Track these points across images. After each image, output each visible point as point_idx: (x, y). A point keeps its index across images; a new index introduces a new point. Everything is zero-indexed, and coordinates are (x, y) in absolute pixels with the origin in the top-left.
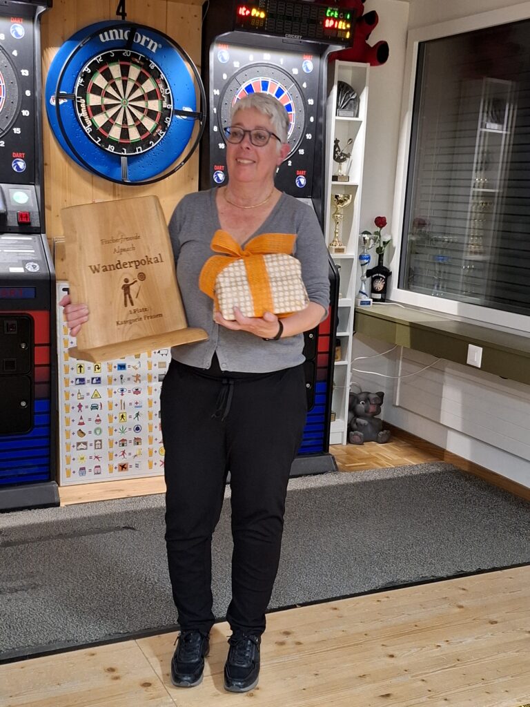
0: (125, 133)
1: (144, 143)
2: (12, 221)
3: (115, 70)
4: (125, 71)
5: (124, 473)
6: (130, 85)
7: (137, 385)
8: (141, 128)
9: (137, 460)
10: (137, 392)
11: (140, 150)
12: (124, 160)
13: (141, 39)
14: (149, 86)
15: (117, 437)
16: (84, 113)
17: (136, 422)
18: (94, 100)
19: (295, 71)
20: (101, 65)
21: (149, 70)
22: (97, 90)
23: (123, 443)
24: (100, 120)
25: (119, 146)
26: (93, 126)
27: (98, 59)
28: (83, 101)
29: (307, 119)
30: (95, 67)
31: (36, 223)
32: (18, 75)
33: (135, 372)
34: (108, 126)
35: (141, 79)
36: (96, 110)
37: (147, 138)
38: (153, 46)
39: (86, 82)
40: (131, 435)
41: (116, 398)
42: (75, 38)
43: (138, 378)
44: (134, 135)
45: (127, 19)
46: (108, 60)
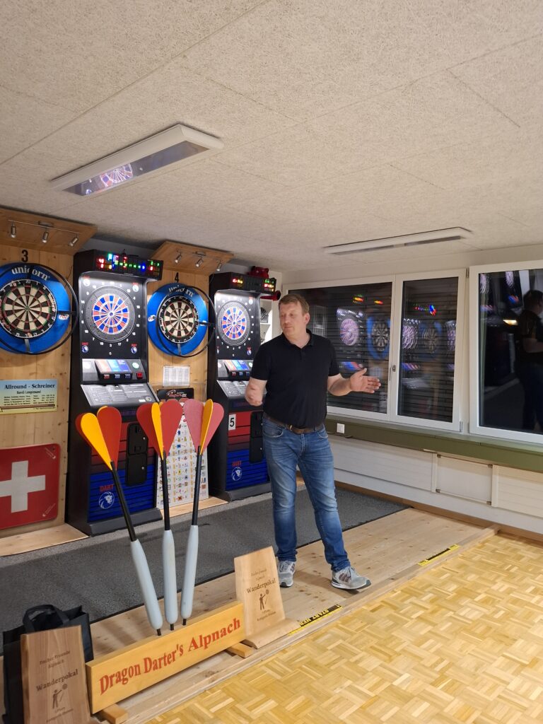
0: (179, 333)
1: (187, 337)
2: (134, 377)
3: (176, 305)
4: (180, 305)
5: (180, 501)
6: (182, 312)
7: (186, 455)
8: (186, 331)
9: (185, 494)
10: (186, 458)
11: (185, 341)
12: (179, 345)
13: (186, 291)
14: (189, 312)
15: (178, 482)
16: (163, 325)
17: (186, 474)
18: (167, 319)
19: (246, 304)
20: (170, 302)
21: (189, 304)
22: (168, 314)
23: (180, 485)
24: (169, 328)
25: (177, 339)
26: (166, 331)
27: (169, 300)
28: (162, 319)
29: (251, 325)
30: (168, 304)
31: (144, 378)
32: (135, 308)
33: (184, 449)
34: (172, 330)
35: (186, 309)
36: (168, 323)
37: (189, 335)
38: (191, 294)
39: (164, 311)
40: (183, 481)
41: (177, 462)
42: (158, 291)
43: (186, 451)
44: (183, 334)
45: (179, 282)
46: (173, 300)
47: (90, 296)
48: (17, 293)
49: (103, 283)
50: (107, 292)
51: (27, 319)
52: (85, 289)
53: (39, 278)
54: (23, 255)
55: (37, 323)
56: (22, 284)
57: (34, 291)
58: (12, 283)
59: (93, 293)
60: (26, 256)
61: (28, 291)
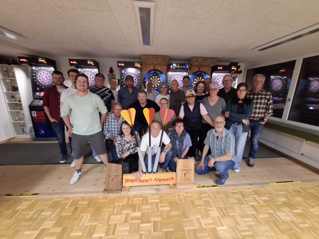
4: (199, 78)
13: (202, 73)
21: (203, 77)
30: (195, 78)
39: (194, 80)
42: (193, 74)
45: (200, 70)
46: (197, 77)
47: (171, 77)
48: (152, 78)
49: (175, 73)
50: (176, 75)
51: (155, 84)
52: (170, 75)
53: (158, 73)
54: (154, 68)
55: (157, 85)
56: (153, 75)
57: (156, 77)
58: (151, 75)
59: (172, 76)
60: (155, 68)
61: (155, 77)
